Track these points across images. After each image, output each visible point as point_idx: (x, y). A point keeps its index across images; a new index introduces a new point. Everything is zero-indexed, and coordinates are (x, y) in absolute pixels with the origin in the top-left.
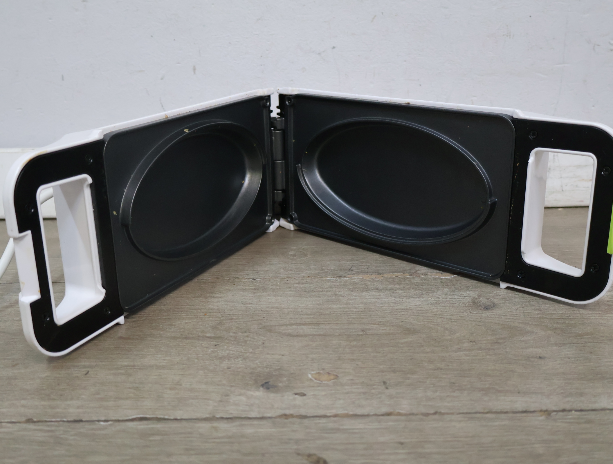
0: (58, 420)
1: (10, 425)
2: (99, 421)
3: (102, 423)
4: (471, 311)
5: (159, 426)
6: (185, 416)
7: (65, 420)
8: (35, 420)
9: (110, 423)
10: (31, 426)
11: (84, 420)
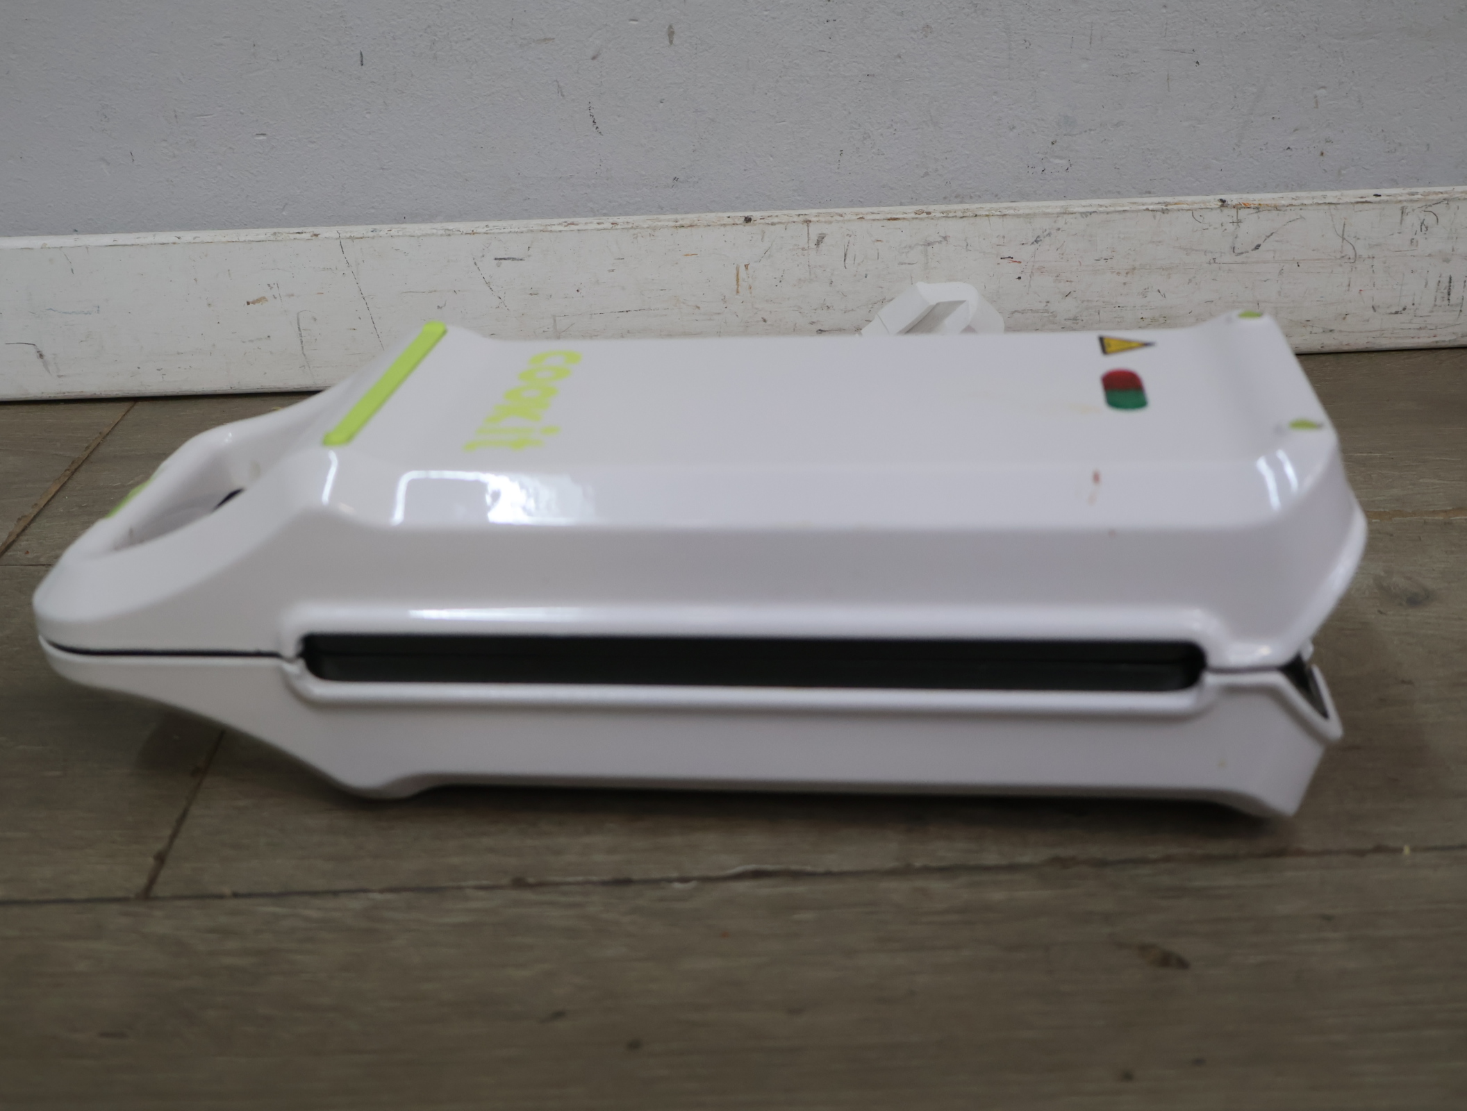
0: (580, 878)
1: (481, 893)
2: (670, 881)
3: (678, 886)
4: (1382, 609)
5: (800, 889)
6: (847, 867)
7: (595, 878)
8: (531, 880)
9: (692, 885)
10: (528, 895)
11: (635, 877)
